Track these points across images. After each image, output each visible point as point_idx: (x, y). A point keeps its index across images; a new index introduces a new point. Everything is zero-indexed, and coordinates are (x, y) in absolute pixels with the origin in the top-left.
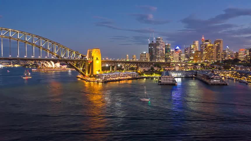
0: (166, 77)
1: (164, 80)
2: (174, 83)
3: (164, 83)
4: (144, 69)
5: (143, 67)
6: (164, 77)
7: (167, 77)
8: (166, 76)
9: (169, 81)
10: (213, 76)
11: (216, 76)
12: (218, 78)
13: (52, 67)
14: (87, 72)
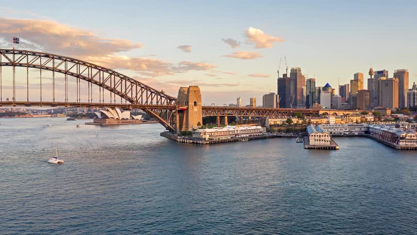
0: (317, 136)
1: (314, 140)
2: (333, 145)
3: (314, 145)
4: (274, 122)
5: (273, 118)
6: (315, 136)
7: (320, 136)
8: (318, 134)
9: (324, 142)
10: (404, 135)
11: (410, 135)
12: (413, 138)
13: (117, 119)
14: (178, 126)
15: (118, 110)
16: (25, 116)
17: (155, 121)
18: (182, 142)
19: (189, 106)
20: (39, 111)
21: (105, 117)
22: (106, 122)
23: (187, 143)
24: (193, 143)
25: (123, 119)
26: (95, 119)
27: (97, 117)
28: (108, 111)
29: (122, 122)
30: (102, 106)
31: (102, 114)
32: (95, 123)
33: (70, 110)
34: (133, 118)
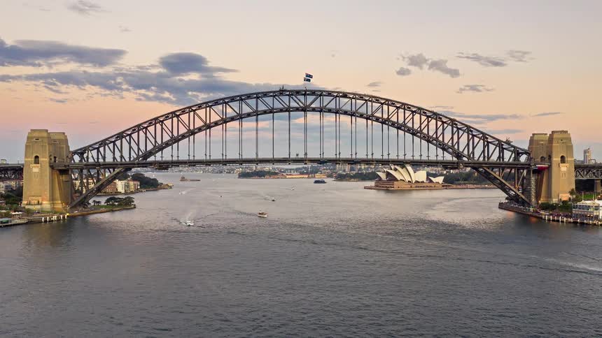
13: (409, 181)
14: (533, 193)
15: (409, 168)
16: (276, 176)
17: (492, 186)
18: (553, 220)
19: (553, 162)
20: (287, 169)
21: (391, 178)
22: (395, 186)
23: (562, 222)
24: (575, 223)
25: (417, 182)
26: (377, 182)
27: (380, 179)
28: (396, 170)
29: (416, 187)
30: (385, 162)
31: (388, 174)
32: (377, 188)
33: (327, 169)
34: (431, 181)
